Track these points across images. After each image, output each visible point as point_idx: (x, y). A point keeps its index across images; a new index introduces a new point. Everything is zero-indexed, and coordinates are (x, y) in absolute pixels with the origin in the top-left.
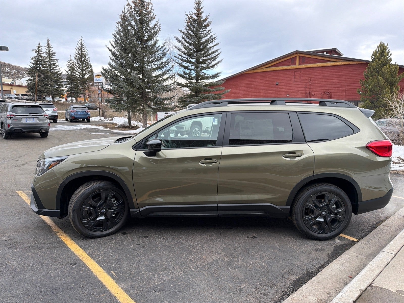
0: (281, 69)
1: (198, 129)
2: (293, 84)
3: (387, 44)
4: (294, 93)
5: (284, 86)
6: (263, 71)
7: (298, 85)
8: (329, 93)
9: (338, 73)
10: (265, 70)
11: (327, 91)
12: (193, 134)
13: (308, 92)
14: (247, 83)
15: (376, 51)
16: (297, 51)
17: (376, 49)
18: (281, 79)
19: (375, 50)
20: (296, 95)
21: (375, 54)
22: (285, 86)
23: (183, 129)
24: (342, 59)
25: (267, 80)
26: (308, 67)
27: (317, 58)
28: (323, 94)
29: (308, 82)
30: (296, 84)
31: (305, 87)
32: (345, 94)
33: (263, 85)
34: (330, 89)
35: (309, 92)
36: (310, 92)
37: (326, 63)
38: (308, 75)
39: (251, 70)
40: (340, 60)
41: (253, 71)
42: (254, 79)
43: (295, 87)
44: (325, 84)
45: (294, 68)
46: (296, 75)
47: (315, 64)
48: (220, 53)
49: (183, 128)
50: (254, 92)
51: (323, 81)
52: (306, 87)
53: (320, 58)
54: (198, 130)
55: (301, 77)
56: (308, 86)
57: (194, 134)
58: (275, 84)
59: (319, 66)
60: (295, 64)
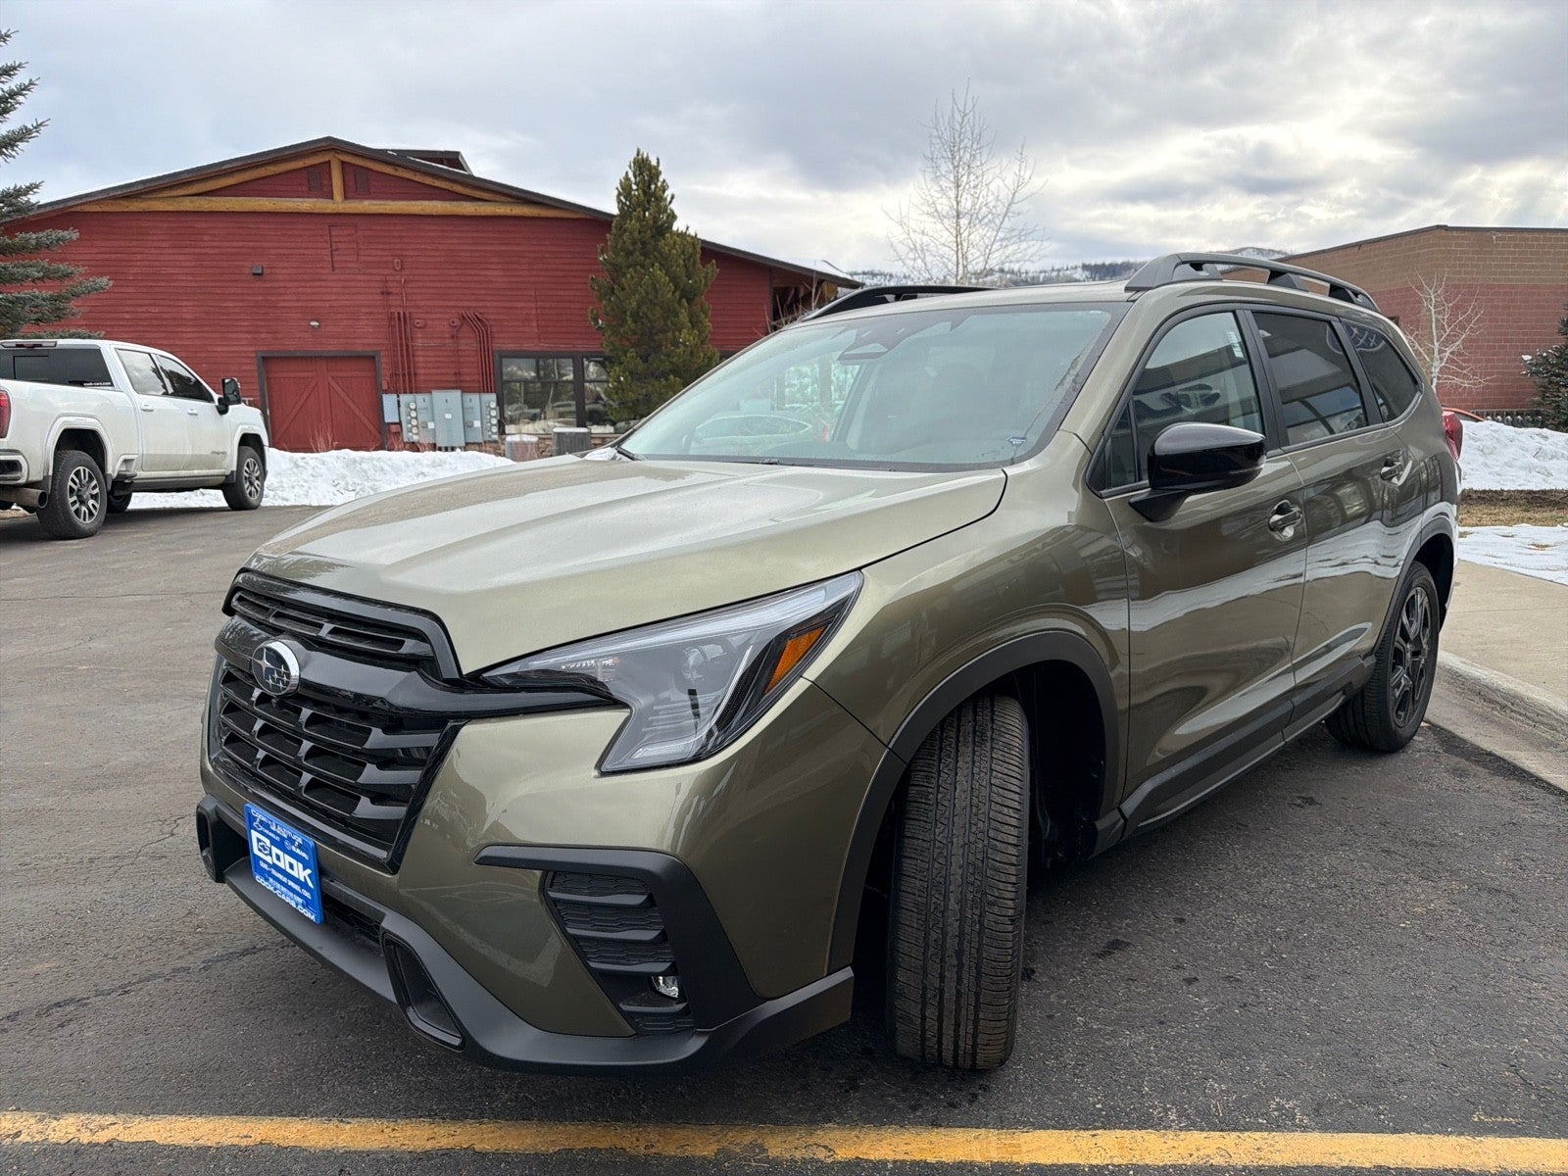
0: (265, 209)
1: (87, 470)
2: (330, 278)
3: (658, 160)
4: (339, 316)
5: (291, 284)
6: (182, 209)
7: (353, 284)
8: (480, 320)
9: (503, 248)
10: (188, 205)
11: (470, 314)
12: (71, 500)
13: (399, 313)
14: (99, 257)
15: (627, 178)
16: (329, 139)
17: (627, 173)
18: (273, 251)
19: (624, 175)
20: (349, 322)
21: (625, 189)
22: (296, 284)
23: (19, 475)
24: (510, 196)
25: (203, 251)
26: (384, 212)
27: (418, 178)
28: (457, 322)
29: (392, 271)
30: (343, 277)
31: (382, 293)
32: (538, 326)
33: (185, 270)
34: (479, 304)
35: (402, 315)
36: (407, 315)
37: (455, 203)
38: (391, 247)
39: (115, 198)
40: (503, 199)
41: (125, 203)
42: (134, 243)
43: (341, 290)
44: (458, 285)
45: (328, 211)
46: (336, 242)
47: (413, 203)
48: (26, 88)
49: (14, 466)
50: (147, 302)
51: (453, 272)
52: (389, 294)
53: (428, 181)
54: (91, 479)
55: (362, 253)
56: (394, 290)
57: (75, 498)
58: (247, 271)
59: (428, 212)
60: (330, 196)
